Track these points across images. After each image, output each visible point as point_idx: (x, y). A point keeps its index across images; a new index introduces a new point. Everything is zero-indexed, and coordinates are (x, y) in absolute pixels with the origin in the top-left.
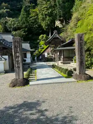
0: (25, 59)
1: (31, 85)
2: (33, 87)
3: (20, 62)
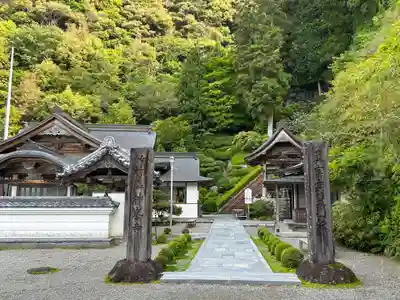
0: (178, 205)
1: (167, 282)
2: (173, 288)
3: (142, 212)
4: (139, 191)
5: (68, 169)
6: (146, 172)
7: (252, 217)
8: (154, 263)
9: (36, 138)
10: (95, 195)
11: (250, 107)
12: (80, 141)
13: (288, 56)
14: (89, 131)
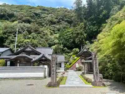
0: (59, 68)
4: (53, 65)
5: (34, 59)
7: (78, 71)
9: (24, 51)
11: (76, 42)
12: (34, 52)
13: (85, 30)
14: (36, 49)
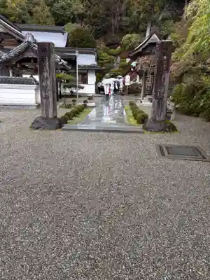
0: (82, 85)
3: (49, 88)
4: (46, 74)
6: (49, 61)
8: (59, 120)
10: (24, 76)
11: (135, 14)
